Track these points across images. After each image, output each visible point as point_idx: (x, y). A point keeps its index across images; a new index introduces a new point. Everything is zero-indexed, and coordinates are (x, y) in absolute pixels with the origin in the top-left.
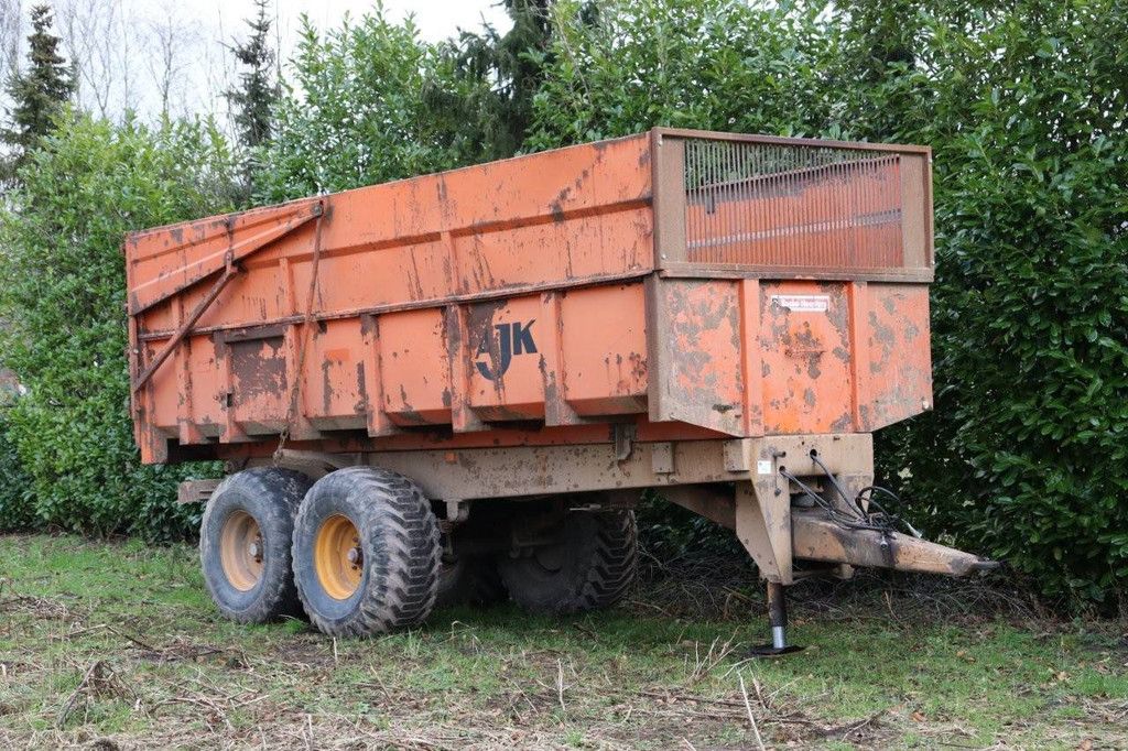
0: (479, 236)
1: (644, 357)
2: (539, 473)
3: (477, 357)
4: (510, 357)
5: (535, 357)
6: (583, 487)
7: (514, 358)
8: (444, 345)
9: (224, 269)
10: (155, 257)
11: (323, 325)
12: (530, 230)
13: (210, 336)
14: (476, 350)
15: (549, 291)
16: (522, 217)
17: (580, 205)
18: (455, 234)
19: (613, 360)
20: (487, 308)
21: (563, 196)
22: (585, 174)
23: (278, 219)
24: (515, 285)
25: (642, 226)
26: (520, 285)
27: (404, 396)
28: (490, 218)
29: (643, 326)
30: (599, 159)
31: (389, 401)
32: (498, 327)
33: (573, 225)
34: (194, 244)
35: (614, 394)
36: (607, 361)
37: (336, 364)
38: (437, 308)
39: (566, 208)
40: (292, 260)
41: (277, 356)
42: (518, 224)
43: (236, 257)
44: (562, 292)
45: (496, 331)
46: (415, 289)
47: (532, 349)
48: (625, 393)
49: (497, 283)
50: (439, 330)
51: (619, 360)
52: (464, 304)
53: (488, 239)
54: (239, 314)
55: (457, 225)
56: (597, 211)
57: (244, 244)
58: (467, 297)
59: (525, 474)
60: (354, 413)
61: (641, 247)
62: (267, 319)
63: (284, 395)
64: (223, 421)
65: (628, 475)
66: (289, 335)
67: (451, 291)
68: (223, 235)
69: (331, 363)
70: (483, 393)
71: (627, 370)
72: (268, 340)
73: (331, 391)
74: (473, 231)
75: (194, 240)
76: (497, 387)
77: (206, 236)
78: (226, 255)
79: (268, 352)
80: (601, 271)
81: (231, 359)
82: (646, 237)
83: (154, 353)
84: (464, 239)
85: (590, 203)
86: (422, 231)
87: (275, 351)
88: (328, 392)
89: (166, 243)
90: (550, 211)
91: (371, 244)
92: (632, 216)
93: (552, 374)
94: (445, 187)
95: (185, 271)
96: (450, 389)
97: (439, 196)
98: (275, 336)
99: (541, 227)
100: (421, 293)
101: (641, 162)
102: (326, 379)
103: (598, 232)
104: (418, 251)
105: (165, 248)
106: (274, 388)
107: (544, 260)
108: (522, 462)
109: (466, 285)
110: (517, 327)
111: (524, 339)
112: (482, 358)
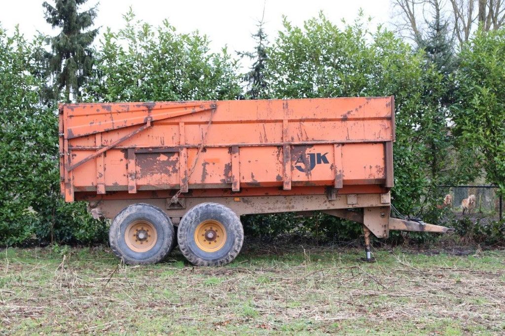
0: (302, 123)
1: (382, 166)
2: (287, 204)
3: (296, 164)
4: (315, 165)
5: (329, 165)
6: (310, 209)
7: (317, 165)
8: (278, 159)
9: (146, 123)
10: (87, 115)
11: (205, 149)
12: (329, 122)
13: (125, 151)
14: (295, 162)
15: (339, 144)
16: (328, 118)
17: (357, 116)
18: (290, 121)
19: (368, 167)
20: (303, 148)
21: (349, 113)
22: (360, 107)
23: (186, 108)
24: (319, 141)
25: (383, 125)
26: (322, 140)
27: (253, 176)
28: (311, 117)
29: (383, 157)
30: (367, 103)
31: (243, 178)
32: (308, 154)
33: (350, 123)
34: (119, 112)
35: (367, 177)
36: (365, 167)
37: (211, 164)
38: (275, 146)
39: (349, 117)
40: (186, 123)
41: (170, 160)
42: (324, 120)
43: (154, 119)
44: (343, 144)
45: (307, 156)
46: (263, 138)
47: (326, 162)
48: (372, 178)
49: (310, 139)
50: (275, 154)
51: (371, 167)
52: (291, 145)
53: (305, 124)
54: (143, 142)
56: (363, 119)
57: (155, 116)
58: (293, 143)
60: (220, 182)
61: (383, 132)
62: (166, 145)
63: (174, 175)
64: (132, 185)
65: (333, 205)
66: (183, 152)
67: (287, 140)
68: (143, 110)
69: (208, 164)
70: (299, 176)
71: (374, 170)
72: (164, 153)
73: (207, 174)
74: (300, 121)
75: (120, 111)
76: (307, 175)
77: (130, 110)
78: (147, 118)
79: (163, 158)
80: (364, 138)
81: (136, 160)
82: (386, 129)
83: (75, 155)
84: (294, 123)
85: (361, 116)
86: (273, 119)
87: (169, 158)
88: (205, 174)
89: (98, 110)
90: (342, 117)
91: (241, 121)
92: (379, 122)
93: (340, 171)
94: (287, 104)
95: (113, 123)
96: (281, 175)
97: (284, 107)
98: (170, 152)
99: (334, 122)
100: (267, 140)
101: (387, 105)
102: (204, 169)
103: (362, 126)
104: (267, 125)
105: (97, 112)
106: (167, 172)
107: (335, 133)
108: (277, 201)
109: (293, 139)
110: (319, 155)
111: (322, 159)
112: (298, 164)
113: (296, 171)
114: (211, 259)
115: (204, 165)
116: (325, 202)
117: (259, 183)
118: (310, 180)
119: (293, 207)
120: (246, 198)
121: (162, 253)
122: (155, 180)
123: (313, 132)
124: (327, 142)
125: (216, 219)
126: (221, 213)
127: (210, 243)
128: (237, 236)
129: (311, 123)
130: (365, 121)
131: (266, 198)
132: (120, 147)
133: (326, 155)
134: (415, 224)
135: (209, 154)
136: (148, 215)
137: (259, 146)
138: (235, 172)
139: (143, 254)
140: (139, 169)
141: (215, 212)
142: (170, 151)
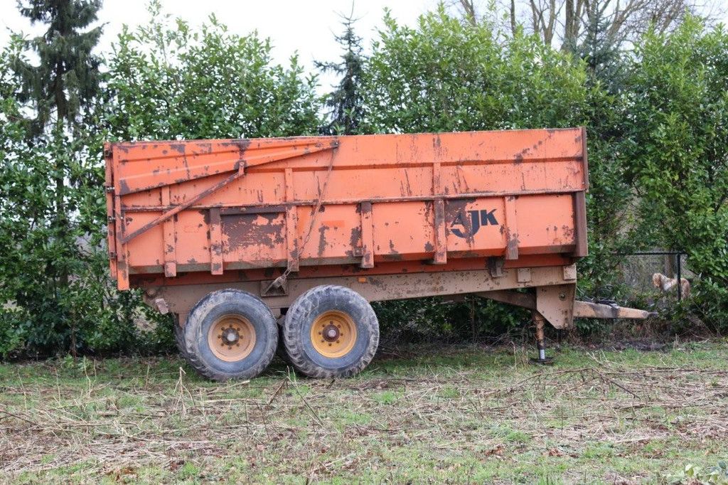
0: (460, 167)
1: (571, 226)
2: (434, 285)
3: (452, 226)
4: (479, 226)
5: (498, 228)
6: (466, 290)
7: (482, 227)
8: (427, 220)
9: (237, 171)
10: (149, 159)
11: (322, 208)
12: (496, 166)
13: (206, 211)
14: (451, 223)
15: (511, 196)
16: (495, 159)
17: (535, 157)
18: (443, 164)
19: (552, 229)
20: (462, 202)
21: (524, 152)
22: (540, 143)
23: (295, 146)
24: (484, 192)
25: (571, 169)
26: (487, 192)
27: (392, 246)
28: (473, 158)
29: (571, 213)
30: (550, 137)
31: (379, 249)
32: (469, 212)
33: (525, 166)
34: (197, 155)
35: (551, 244)
36: (548, 229)
37: (332, 229)
38: (422, 201)
39: (525, 157)
40: (295, 170)
41: (272, 224)
42: (491, 162)
43: (248, 164)
44: (517, 197)
45: (467, 215)
46: (405, 190)
47: (494, 222)
48: (558, 244)
49: (471, 189)
50: (423, 213)
51: (556, 229)
52: (445, 199)
53: (465, 168)
54: (231, 199)
55: (448, 160)
56: (545, 160)
57: (251, 159)
58: (448, 196)
59: (422, 286)
60: (345, 255)
61: (571, 179)
62: (265, 202)
63: (278, 246)
64: (217, 262)
65: (498, 284)
66: (292, 212)
67: (439, 192)
68: (233, 151)
69: (328, 228)
70: (456, 244)
71: (560, 233)
72: (263, 214)
73: (326, 243)
74: (458, 164)
75: (198, 152)
76: (468, 241)
77: (213, 151)
78: (238, 164)
79: (262, 221)
80: (545, 187)
81: (222, 226)
82: (575, 174)
83: (131, 220)
84: (448, 167)
85: (542, 157)
86: (419, 162)
87: (270, 221)
88: (323, 244)
89: (165, 152)
90: (515, 158)
91: (375, 165)
92: (565, 164)
93: (514, 235)
94: (439, 140)
95: (188, 171)
96: (431, 242)
97: (434, 145)
98: (271, 212)
99: (504, 165)
100: (410, 193)
101: (576, 140)
102: (322, 237)
103: (543, 171)
104: (411, 171)
105: (163, 155)
106: (267, 242)
107: (506, 180)
108: (420, 281)
109: (447, 190)
110: (484, 212)
111: (489, 218)
112: (456, 227)
113: (453, 236)
114: (336, 368)
115: (322, 230)
116: (487, 280)
117: (401, 255)
118: (472, 249)
119: (442, 289)
120: (375, 278)
121: (264, 361)
122: (251, 254)
123: (476, 179)
124: (496, 194)
125: (342, 309)
126: (348, 300)
127: (330, 345)
128: (373, 333)
129: (472, 167)
130: (547, 164)
131: (403, 276)
132: (198, 206)
133: (493, 213)
134: (606, 308)
135: (330, 215)
136: (243, 306)
137: (401, 202)
138: (366, 239)
139: (237, 364)
140: (226, 238)
141: (340, 299)
142: (272, 210)
